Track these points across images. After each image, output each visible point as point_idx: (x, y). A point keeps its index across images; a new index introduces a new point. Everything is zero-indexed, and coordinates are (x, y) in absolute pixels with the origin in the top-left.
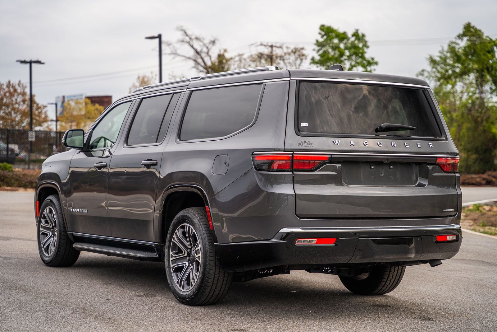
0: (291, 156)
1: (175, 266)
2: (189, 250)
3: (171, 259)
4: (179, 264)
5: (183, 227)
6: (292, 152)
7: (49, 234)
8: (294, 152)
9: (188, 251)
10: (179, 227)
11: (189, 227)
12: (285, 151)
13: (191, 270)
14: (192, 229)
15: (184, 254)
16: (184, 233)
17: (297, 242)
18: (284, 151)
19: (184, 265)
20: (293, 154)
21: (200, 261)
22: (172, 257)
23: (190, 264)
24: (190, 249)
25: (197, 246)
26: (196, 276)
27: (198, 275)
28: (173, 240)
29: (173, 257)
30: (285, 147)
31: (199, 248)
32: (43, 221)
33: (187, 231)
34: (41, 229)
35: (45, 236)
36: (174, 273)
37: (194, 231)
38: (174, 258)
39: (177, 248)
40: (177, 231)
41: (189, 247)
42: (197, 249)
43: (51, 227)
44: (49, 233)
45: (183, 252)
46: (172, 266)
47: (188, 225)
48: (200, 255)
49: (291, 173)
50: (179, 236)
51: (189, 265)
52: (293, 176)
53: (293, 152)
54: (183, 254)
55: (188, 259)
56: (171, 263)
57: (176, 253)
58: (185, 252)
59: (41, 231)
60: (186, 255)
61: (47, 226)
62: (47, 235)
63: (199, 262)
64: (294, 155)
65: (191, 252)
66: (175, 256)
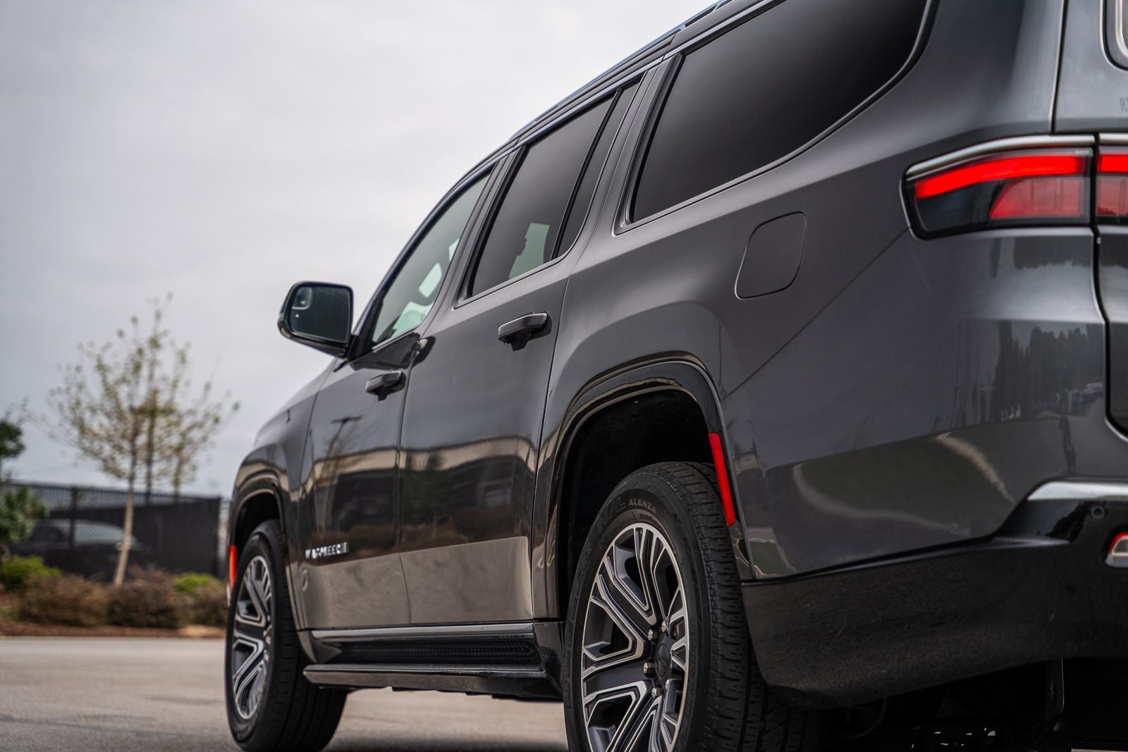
0: (1087, 152)
1: (598, 697)
2: (651, 632)
3: (585, 673)
4: (611, 691)
5: (628, 543)
6: (1091, 138)
7: (255, 646)
8: (1103, 137)
9: (645, 638)
10: (613, 544)
11: (650, 534)
12: (1058, 129)
13: (654, 712)
14: (658, 539)
15: (633, 651)
16: (631, 566)
17: (1118, 550)
18: (1053, 132)
19: (632, 694)
20: (1095, 146)
21: (685, 667)
22: (588, 663)
23: (654, 691)
24: (653, 628)
25: (678, 605)
26: (671, 729)
27: (677, 725)
28: (592, 599)
29: (592, 663)
30: (1058, 116)
31: (683, 613)
32: (242, 606)
33: (640, 555)
34: (237, 634)
35: (248, 653)
36: (595, 729)
37: (666, 546)
38: (593, 669)
39: (608, 632)
40: (605, 560)
41: (652, 620)
42: (675, 617)
43: (262, 624)
44: (257, 644)
45: (627, 641)
46: (586, 699)
47: (646, 527)
48: (685, 641)
49: (1087, 232)
50: (615, 578)
51: (648, 696)
52: (1096, 246)
53: (1095, 134)
54: (629, 649)
55: (645, 670)
56: (583, 686)
57: (603, 650)
58: (635, 643)
59: (236, 639)
60: (639, 653)
61: (252, 622)
62: (250, 650)
63: (682, 672)
64: (1103, 151)
65: (656, 640)
66: (595, 659)
